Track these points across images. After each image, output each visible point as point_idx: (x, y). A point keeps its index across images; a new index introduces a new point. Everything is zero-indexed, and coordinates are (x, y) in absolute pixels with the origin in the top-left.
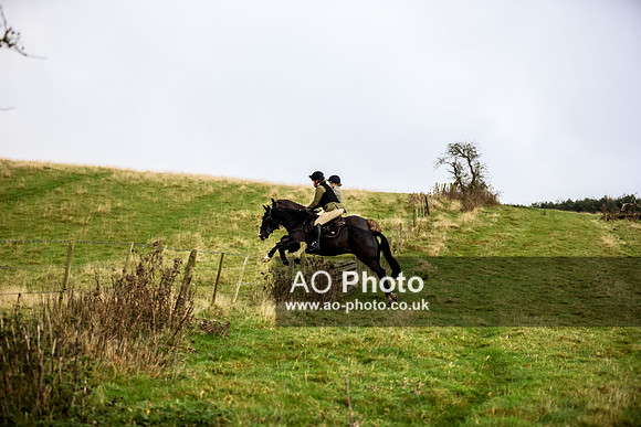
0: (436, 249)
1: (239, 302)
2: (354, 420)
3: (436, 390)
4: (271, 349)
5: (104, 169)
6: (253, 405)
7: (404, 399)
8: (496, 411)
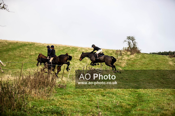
0: (123, 65)
1: (69, 79)
2: (100, 112)
3: (123, 104)
4: (77, 92)
5: (33, 43)
6: (72, 108)
7: (114, 106)
8: (139, 110)
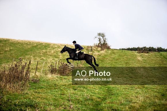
1: (42, 74)
2: (71, 105)
3: (93, 97)
4: (50, 86)
5: (8, 39)
6: (45, 101)
7: (85, 99)
8: (109, 103)
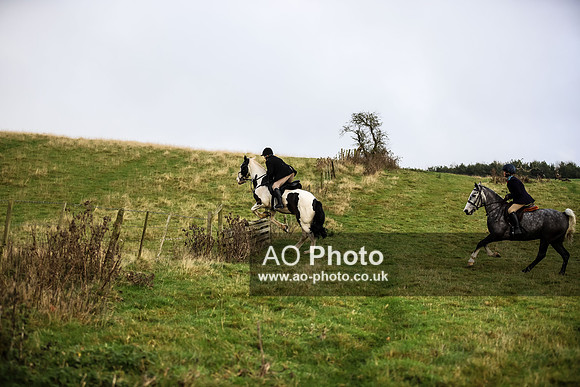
0: (341, 208)
1: (163, 256)
2: (265, 362)
3: (340, 335)
4: (191, 299)
5: (41, 136)
6: (174, 348)
7: (311, 343)
8: (394, 354)
